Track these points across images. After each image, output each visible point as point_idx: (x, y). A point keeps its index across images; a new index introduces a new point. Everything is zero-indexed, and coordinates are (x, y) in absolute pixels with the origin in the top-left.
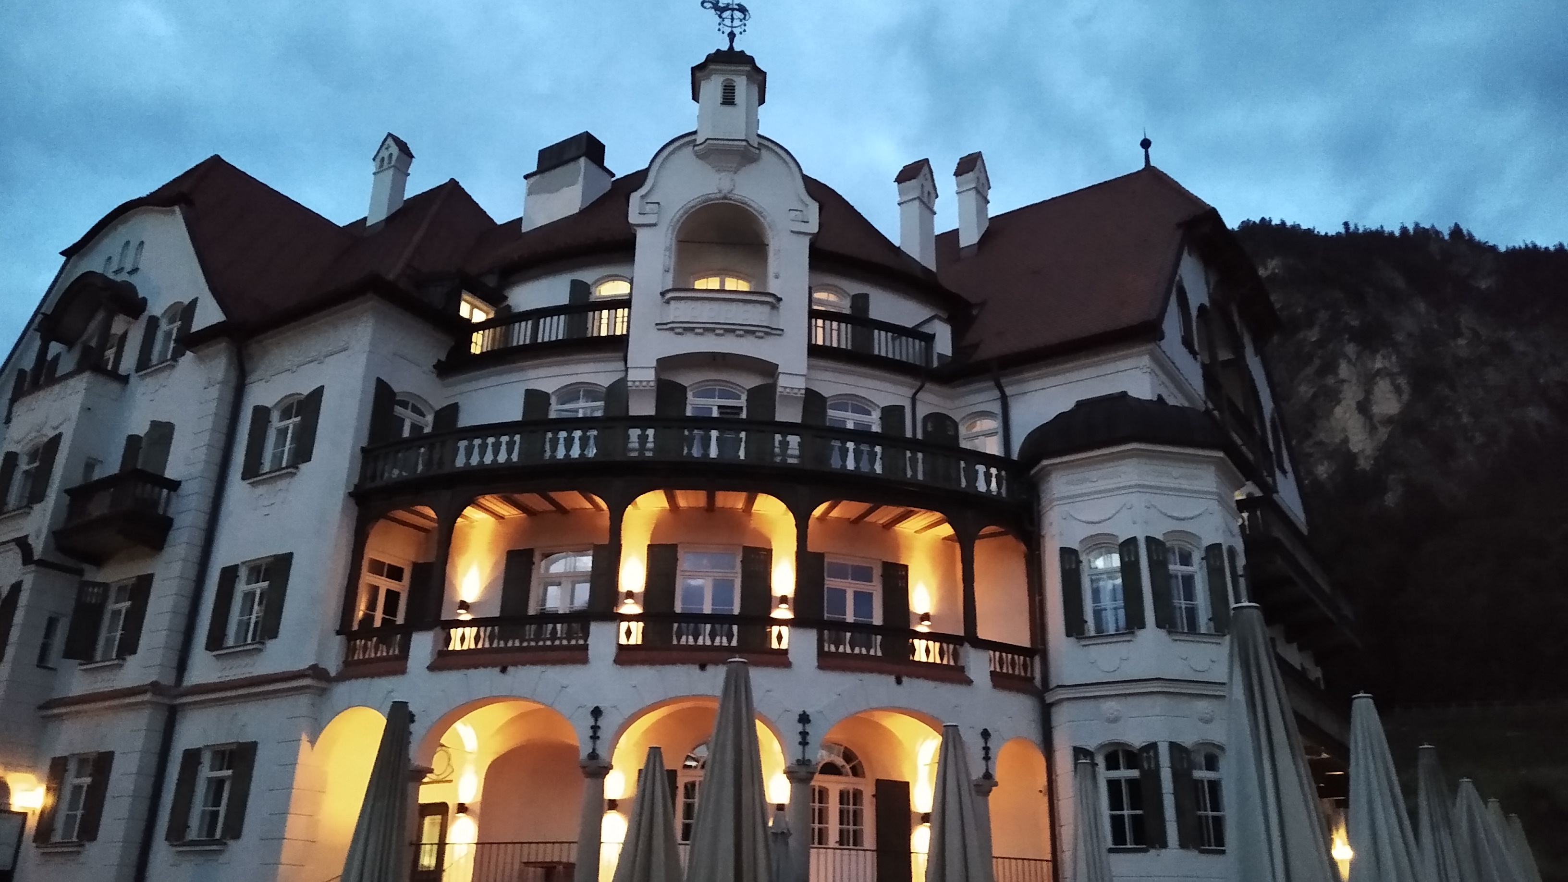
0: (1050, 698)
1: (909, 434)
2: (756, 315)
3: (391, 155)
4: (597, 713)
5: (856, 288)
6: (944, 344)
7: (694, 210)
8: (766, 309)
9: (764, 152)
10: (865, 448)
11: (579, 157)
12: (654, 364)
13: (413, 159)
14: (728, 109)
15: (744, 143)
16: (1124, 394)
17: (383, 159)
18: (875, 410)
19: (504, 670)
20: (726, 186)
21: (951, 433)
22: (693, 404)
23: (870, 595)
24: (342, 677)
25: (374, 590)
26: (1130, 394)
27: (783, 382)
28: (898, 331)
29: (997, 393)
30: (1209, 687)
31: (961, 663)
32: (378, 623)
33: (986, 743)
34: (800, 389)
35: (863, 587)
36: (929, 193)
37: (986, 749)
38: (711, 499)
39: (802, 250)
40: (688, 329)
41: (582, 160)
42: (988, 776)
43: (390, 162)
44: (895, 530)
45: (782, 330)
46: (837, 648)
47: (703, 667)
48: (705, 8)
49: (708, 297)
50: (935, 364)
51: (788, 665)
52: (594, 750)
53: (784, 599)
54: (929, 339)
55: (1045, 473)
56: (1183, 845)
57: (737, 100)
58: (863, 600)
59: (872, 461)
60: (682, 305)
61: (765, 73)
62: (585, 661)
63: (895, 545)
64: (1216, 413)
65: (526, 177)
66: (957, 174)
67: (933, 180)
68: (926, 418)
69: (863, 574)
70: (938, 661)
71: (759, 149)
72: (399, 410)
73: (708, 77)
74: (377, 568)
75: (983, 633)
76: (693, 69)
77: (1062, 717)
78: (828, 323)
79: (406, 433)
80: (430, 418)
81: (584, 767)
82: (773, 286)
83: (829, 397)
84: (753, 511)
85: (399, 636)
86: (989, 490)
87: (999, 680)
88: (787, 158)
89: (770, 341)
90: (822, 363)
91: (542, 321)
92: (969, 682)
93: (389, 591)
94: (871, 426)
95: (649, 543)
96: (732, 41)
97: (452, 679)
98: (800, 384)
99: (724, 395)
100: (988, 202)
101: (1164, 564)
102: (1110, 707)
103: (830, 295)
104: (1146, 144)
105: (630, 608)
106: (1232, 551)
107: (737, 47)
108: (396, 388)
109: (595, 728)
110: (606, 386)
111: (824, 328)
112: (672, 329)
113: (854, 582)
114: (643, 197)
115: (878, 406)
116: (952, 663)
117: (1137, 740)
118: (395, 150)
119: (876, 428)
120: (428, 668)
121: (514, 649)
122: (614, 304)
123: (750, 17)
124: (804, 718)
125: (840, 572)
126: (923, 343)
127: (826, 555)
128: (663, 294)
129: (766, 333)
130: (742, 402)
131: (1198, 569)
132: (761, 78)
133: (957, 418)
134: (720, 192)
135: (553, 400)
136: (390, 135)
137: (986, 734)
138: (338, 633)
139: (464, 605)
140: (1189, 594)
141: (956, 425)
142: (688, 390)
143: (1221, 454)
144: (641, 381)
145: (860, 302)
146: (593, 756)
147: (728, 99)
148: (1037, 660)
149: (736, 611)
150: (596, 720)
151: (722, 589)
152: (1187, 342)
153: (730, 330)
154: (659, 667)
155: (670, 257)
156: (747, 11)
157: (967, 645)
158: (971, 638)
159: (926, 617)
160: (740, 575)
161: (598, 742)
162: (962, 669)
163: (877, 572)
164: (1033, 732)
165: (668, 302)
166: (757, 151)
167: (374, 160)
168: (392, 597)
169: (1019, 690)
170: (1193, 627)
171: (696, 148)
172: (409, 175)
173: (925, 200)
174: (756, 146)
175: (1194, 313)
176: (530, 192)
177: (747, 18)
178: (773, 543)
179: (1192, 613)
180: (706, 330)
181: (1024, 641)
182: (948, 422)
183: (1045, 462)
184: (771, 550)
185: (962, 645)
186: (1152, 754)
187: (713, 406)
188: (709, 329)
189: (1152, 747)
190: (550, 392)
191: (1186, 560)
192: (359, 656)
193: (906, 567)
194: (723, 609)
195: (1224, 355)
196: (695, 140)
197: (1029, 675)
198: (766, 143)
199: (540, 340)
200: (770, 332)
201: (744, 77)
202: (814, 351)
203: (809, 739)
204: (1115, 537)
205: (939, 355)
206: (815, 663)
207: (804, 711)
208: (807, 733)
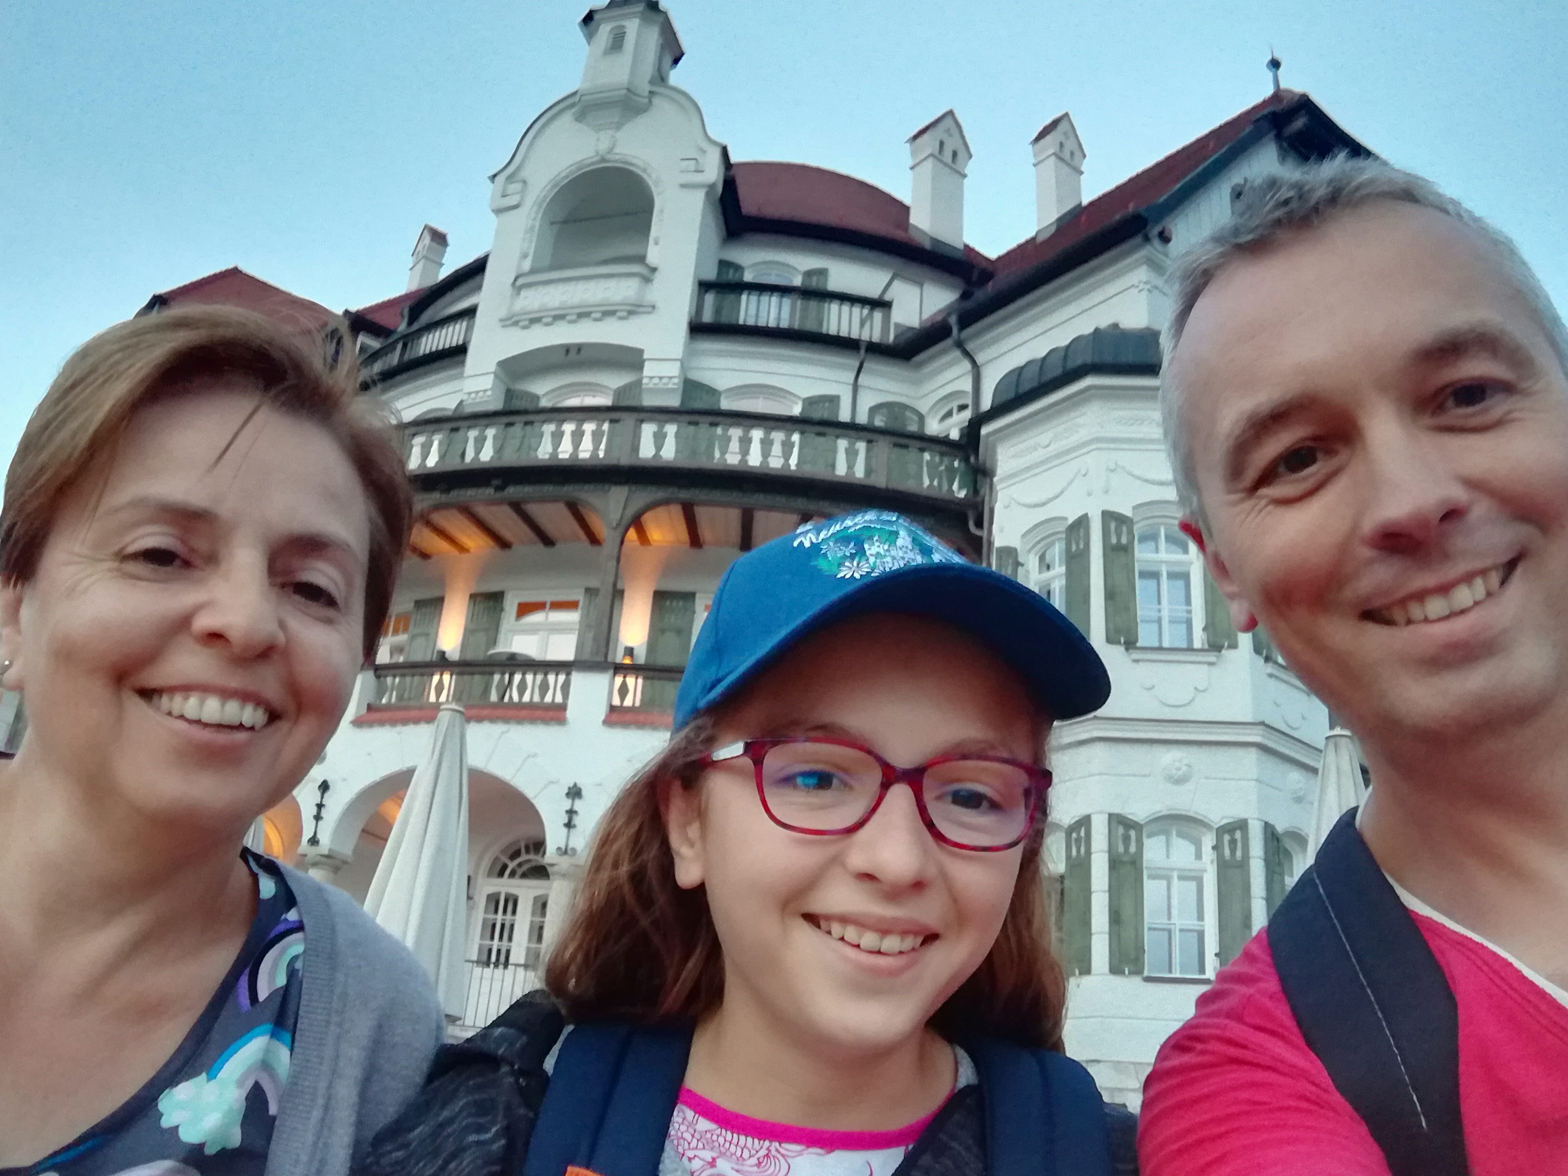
1: (845, 419)
2: (620, 291)
3: (426, 247)
4: (323, 787)
5: (809, 263)
6: (906, 313)
7: (566, 181)
9: (658, 100)
12: (492, 367)
13: (449, 244)
14: (615, 55)
15: (624, 91)
17: (419, 253)
18: (797, 399)
20: (604, 146)
26: (1121, 325)
27: (651, 372)
29: (966, 365)
30: (1191, 728)
34: (674, 379)
36: (955, 153)
38: (532, 524)
40: (535, 320)
45: (654, 306)
50: (892, 338)
51: (562, 721)
52: (314, 833)
53: (628, 652)
54: (889, 307)
56: (1115, 970)
57: (625, 47)
60: (533, 292)
67: (961, 137)
68: (874, 406)
71: (648, 97)
73: (596, 31)
81: (304, 855)
82: (652, 252)
83: (724, 391)
88: (682, 99)
89: (635, 322)
90: (710, 342)
95: (473, 591)
98: (674, 371)
100: (1082, 174)
101: (1128, 549)
104: (1274, 65)
109: (318, 807)
112: (517, 323)
114: (508, 178)
115: (799, 397)
124: (574, 792)
126: (875, 314)
127: (698, 595)
128: (514, 284)
129: (631, 312)
133: (924, 410)
134: (596, 154)
136: (427, 227)
141: (921, 418)
144: (477, 392)
145: (817, 275)
147: (615, 46)
150: (321, 797)
153: (585, 314)
154: (399, 728)
155: (531, 242)
161: (320, 823)
165: (518, 294)
166: (645, 100)
167: (413, 255)
171: (579, 108)
172: (444, 257)
173: (947, 159)
174: (645, 93)
180: (557, 317)
182: (908, 414)
186: (1083, 833)
188: (559, 317)
189: (1086, 821)
196: (577, 100)
198: (660, 91)
200: (634, 310)
201: (637, 21)
202: (701, 330)
203: (576, 820)
204: (1066, 519)
205: (897, 325)
206: (603, 717)
207: (575, 785)
208: (576, 812)
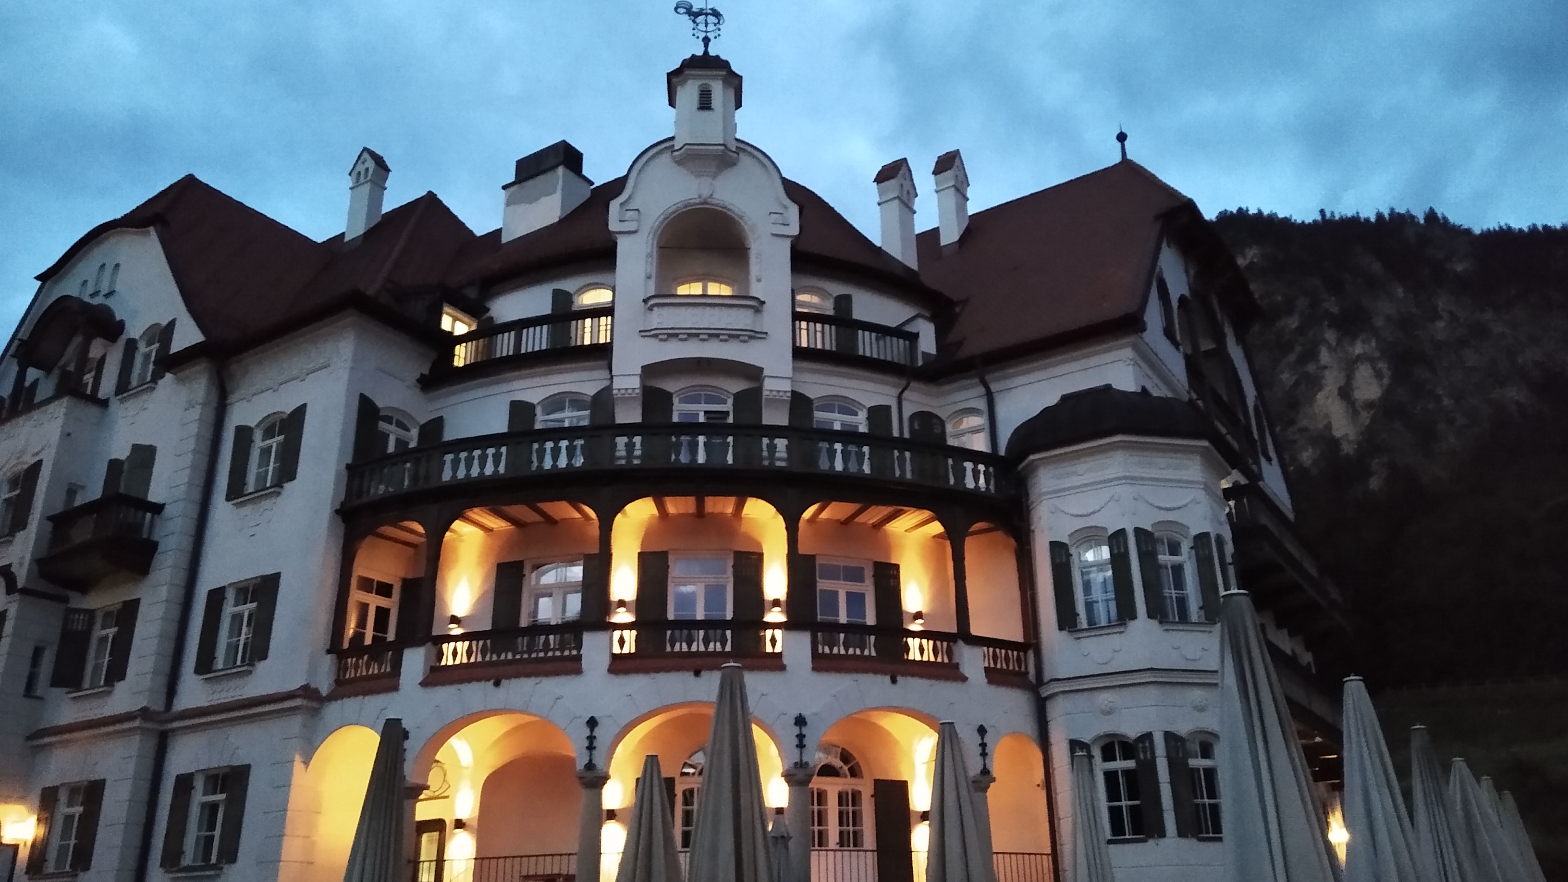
0: (1045, 692)
1: (896, 433)
2: (741, 319)
3: (367, 169)
4: (592, 723)
5: (838, 289)
6: (928, 343)
7: (675, 215)
8: (750, 313)
9: (742, 156)
10: (852, 448)
11: (557, 166)
12: (639, 371)
13: (390, 173)
14: (706, 113)
15: (722, 148)
16: (1108, 388)
17: (359, 173)
18: (862, 410)
19: (497, 684)
20: (705, 191)
21: (937, 431)
22: (679, 411)
23: (862, 596)
24: (333, 697)
25: (364, 608)
26: (1114, 386)
27: (769, 385)
28: (882, 331)
29: (982, 390)
30: (1203, 675)
31: (955, 661)
32: (368, 641)
33: (982, 739)
34: (785, 392)
35: (855, 587)
36: (908, 192)
37: (983, 745)
38: (700, 505)
39: (784, 250)
40: (672, 335)
41: (561, 170)
42: (985, 772)
43: (366, 176)
44: (885, 532)
45: (766, 333)
46: (831, 650)
47: (697, 673)
48: (678, 13)
49: (692, 302)
50: (920, 363)
51: (783, 668)
52: (591, 760)
53: (776, 603)
54: (913, 338)
55: (1032, 469)
56: (1181, 834)
57: (713, 105)
58: (856, 601)
59: (860, 463)
60: (665, 311)
61: (741, 77)
62: (578, 671)
63: (886, 545)
64: (1200, 403)
65: (504, 188)
66: (935, 173)
67: (912, 180)
68: (913, 417)
69: (855, 575)
70: (932, 659)
71: (738, 154)
72: (383, 426)
73: (683, 83)
74: (366, 585)
75: (977, 629)
76: (668, 74)
77: (1057, 711)
78: (811, 324)
79: (391, 449)
80: (414, 433)
81: (581, 778)
82: (756, 290)
83: (816, 399)
84: (743, 516)
85: (390, 653)
86: (977, 487)
87: (994, 676)
88: (765, 161)
89: (755, 345)
90: (805, 365)
91: (525, 331)
92: (964, 679)
93: (379, 609)
94: (857, 427)
95: (639, 550)
96: (706, 46)
97: (444, 694)
98: (786, 386)
99: (709, 400)
100: (967, 199)
101: (1153, 555)
102: (1105, 698)
103: (813, 297)
104: (1122, 138)
105: (622, 616)
106: (1220, 540)
107: (712, 52)
108: (380, 404)
109: (591, 739)
110: (592, 394)
111: (808, 329)
112: (656, 336)
113: (846, 583)
114: (622, 204)
115: (864, 406)
116: (946, 660)
117: (1132, 731)
118: (371, 164)
119: (863, 429)
120: (420, 684)
121: (507, 662)
122: (596, 312)
123: (724, 20)
124: (800, 721)
125: (832, 573)
126: (907, 342)
127: (817, 557)
128: (645, 301)
129: (751, 337)
130: (728, 406)
131: (1186, 558)
132: (736, 82)
133: (944, 418)
134: (700, 197)
135: (539, 410)
136: (365, 149)
137: (982, 731)
138: (329, 652)
139: (455, 620)
140: (1179, 583)
141: (942, 423)
142: (674, 396)
143: (1206, 443)
144: (626, 389)
145: (843, 303)
146: (590, 766)
147: (705, 103)
148: (1031, 655)
149: (729, 616)
150: (592, 731)
151: (714, 594)
152: (1169, 333)
153: (714, 335)
154: (653, 675)
155: (652, 264)
156: (721, 15)
157: (961, 643)
158: (964, 634)
159: (918, 615)
160: (731, 579)
161: (594, 752)
162: (957, 666)
163: (869, 573)
164: (1029, 727)
165: (651, 309)
166: (735, 155)
167: (350, 174)
168: (382, 614)
169: (1012, 685)
170: (1184, 617)
171: (676, 153)
172: (385, 189)
173: (905, 198)
174: (734, 149)
175: (1175, 304)
176: (508, 204)
177: (721, 22)
178: (764, 547)
179: (1182, 602)
180: (690, 335)
181: (1018, 637)
182: (935, 421)
183: (1032, 457)
184: (761, 555)
185: (955, 642)
186: (1147, 744)
187: (700, 411)
188: (693, 335)
189: (1148, 736)
190: (535, 402)
191: (1174, 549)
192: (350, 674)
193: (897, 567)
194: (715, 615)
195: (1206, 345)
196: (673, 146)
197: (1023, 669)
198: (745, 148)
199: (523, 351)
200: (755, 335)
201: (721, 82)
202: (799, 354)
203: (806, 741)
204: (1104, 529)
205: (924, 354)
206: (810, 665)
207: (800, 714)
208: (804, 736)
